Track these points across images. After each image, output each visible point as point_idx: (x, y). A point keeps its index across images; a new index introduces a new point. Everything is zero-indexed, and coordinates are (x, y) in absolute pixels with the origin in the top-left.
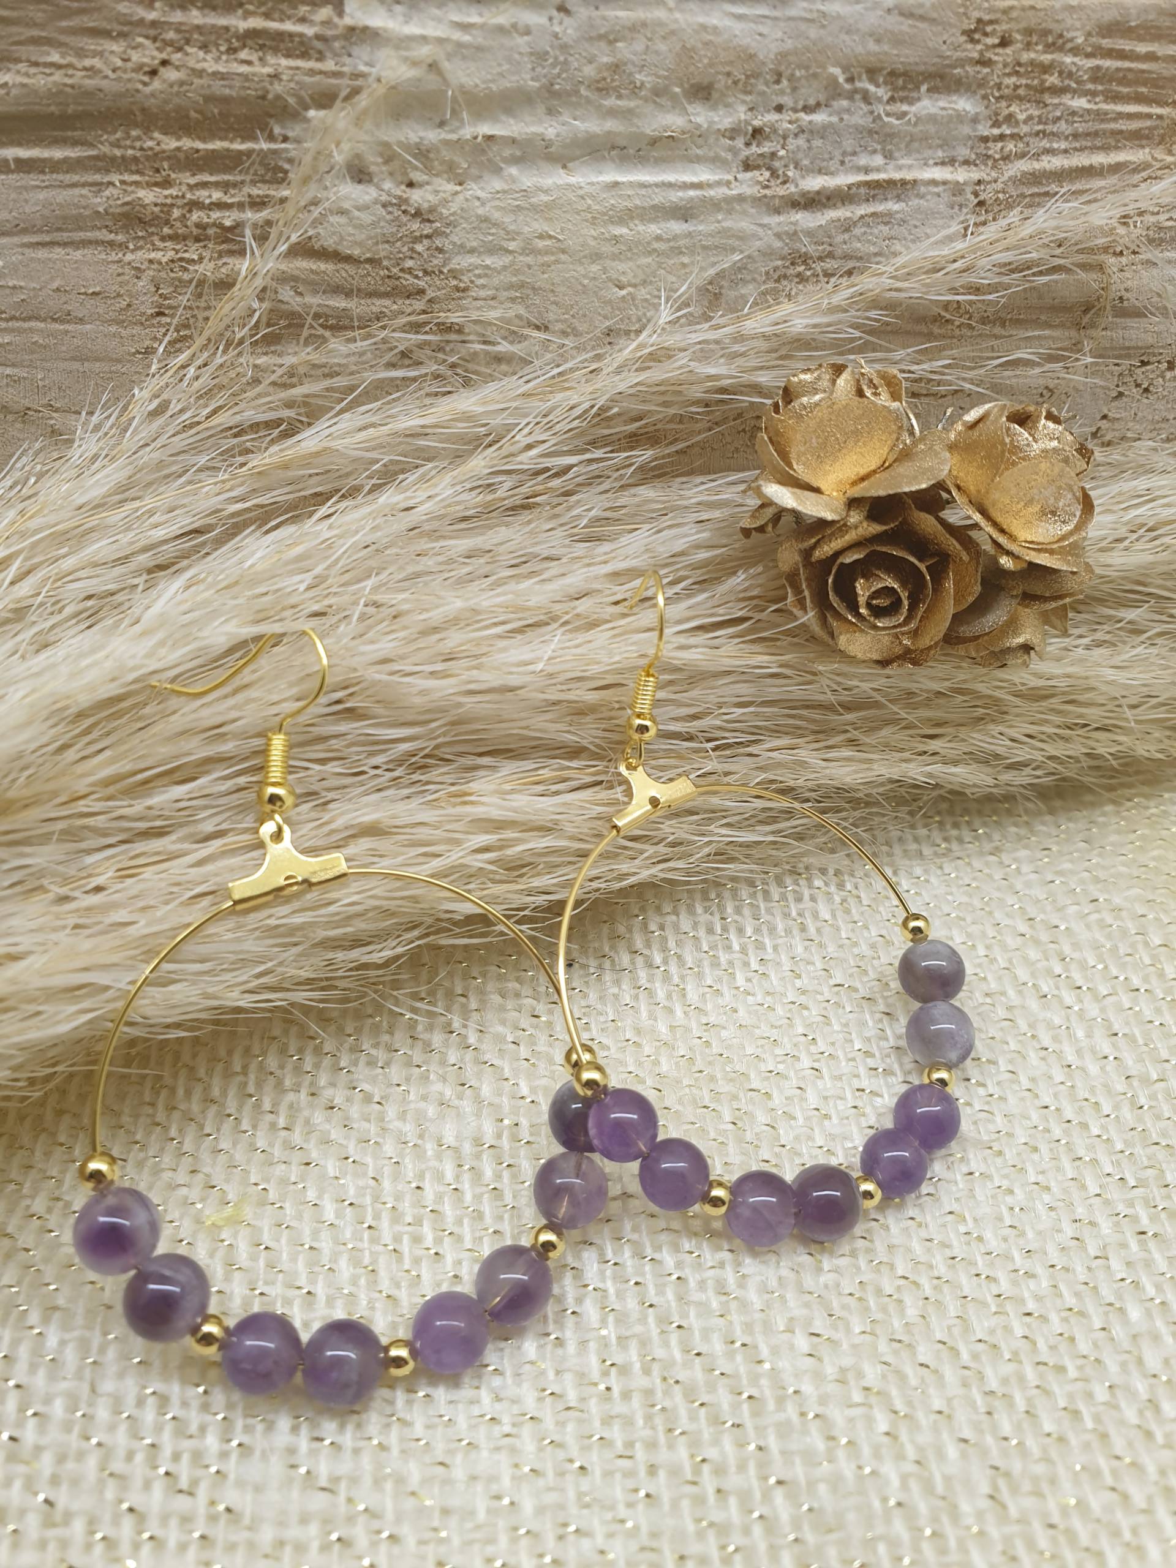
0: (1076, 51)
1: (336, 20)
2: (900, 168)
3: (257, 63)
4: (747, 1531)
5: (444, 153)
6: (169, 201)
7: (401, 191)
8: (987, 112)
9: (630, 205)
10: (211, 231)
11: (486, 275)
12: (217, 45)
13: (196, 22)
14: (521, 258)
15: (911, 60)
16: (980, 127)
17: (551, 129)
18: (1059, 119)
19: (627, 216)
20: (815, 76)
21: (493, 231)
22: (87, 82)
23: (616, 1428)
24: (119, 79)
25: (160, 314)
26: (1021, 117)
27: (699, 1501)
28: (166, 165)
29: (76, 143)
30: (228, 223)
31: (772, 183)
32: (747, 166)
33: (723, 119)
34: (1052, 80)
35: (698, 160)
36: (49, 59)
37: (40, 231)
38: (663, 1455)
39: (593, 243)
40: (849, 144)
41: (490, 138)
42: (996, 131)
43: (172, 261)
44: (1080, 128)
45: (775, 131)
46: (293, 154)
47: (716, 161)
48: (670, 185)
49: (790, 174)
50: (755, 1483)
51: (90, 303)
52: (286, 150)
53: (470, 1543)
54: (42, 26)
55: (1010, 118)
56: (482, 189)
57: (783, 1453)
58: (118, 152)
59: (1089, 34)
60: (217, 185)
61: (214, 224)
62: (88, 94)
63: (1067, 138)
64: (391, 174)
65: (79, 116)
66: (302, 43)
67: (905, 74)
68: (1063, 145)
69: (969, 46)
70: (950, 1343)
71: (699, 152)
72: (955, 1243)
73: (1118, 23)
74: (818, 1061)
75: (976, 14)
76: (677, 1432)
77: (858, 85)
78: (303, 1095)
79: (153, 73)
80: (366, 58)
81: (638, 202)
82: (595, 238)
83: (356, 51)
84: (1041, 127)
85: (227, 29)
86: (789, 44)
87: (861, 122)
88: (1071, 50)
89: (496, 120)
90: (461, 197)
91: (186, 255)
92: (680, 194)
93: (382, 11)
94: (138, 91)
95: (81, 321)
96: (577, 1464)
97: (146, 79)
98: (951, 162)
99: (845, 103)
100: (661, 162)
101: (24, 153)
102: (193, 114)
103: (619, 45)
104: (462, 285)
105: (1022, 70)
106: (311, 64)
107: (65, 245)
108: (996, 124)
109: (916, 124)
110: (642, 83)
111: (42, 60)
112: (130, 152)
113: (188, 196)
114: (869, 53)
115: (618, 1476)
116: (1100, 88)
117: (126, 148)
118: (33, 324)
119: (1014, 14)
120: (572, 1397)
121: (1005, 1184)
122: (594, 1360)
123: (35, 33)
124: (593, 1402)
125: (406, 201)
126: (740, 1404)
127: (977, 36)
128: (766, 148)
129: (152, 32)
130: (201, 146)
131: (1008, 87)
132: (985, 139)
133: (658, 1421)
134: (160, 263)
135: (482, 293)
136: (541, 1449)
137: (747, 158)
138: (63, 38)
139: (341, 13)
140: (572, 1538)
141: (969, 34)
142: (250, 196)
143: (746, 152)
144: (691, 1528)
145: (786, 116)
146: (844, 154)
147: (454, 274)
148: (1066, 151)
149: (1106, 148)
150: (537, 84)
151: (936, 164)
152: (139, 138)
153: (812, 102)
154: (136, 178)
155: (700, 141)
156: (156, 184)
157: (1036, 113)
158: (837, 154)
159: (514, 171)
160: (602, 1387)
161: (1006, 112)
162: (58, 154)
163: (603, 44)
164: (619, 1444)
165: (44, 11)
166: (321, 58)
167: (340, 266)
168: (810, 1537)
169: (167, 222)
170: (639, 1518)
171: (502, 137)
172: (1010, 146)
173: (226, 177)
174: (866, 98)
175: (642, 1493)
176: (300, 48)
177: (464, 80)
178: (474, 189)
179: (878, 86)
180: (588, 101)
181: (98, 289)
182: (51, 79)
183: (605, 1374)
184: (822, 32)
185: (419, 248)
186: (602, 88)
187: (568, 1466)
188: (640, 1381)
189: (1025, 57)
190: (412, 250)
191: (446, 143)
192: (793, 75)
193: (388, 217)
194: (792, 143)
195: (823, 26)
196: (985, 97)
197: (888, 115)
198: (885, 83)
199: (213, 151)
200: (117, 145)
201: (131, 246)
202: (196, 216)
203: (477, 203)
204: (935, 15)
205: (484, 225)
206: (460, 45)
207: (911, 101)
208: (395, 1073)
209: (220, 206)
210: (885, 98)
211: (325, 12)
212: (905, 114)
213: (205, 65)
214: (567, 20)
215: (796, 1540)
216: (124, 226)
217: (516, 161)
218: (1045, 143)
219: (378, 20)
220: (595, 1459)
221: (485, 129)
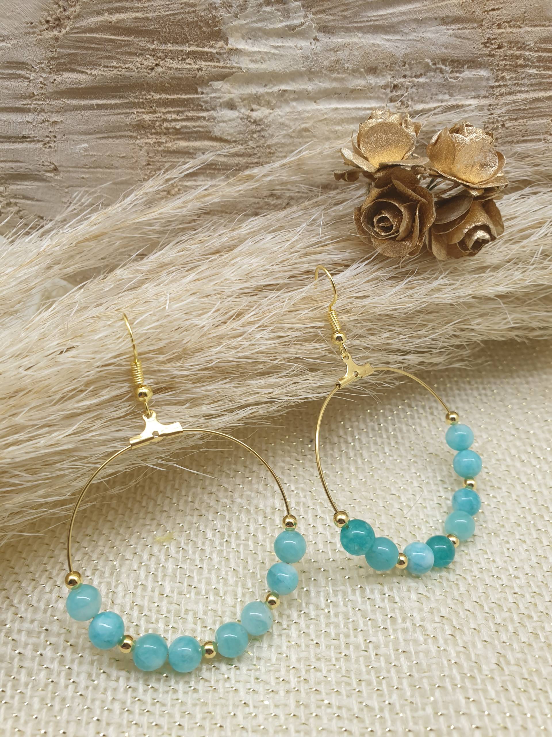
0: (530, 50)
1: (225, 46)
2: (456, 100)
3: (193, 64)
4: (388, 672)
5: (266, 97)
6: (155, 119)
7: (248, 112)
8: (493, 76)
9: (342, 117)
10: (171, 131)
11: (282, 147)
12: (178, 58)
13: (170, 49)
14: (297, 140)
15: (461, 55)
16: (490, 82)
17: (310, 87)
18: (524, 78)
19: (341, 122)
20: (420, 63)
21: (286, 128)
22: (126, 73)
23: (332, 628)
24: (139, 72)
25: (149, 164)
26: (508, 77)
27: (367, 659)
28: (155, 105)
29: (120, 97)
30: (178, 127)
31: (402, 107)
32: (391, 100)
33: (381, 81)
34: (521, 62)
35: (371, 98)
36: (112, 65)
37: (104, 132)
38: (352, 639)
39: (327, 133)
40: (434, 90)
41: (285, 91)
42: (497, 84)
43: (155, 143)
44: (534, 81)
45: (403, 86)
46: (205, 99)
47: (378, 98)
48: (359, 109)
49: (409, 103)
50: (392, 651)
51: (121, 160)
52: (203, 98)
53: (269, 671)
54: (110, 51)
55: (503, 78)
56: (281, 111)
57: (405, 640)
58: (136, 101)
59: (536, 42)
60: (174, 112)
61: (173, 128)
62: (127, 78)
63: (528, 86)
64: (244, 106)
65: (122, 87)
66: (211, 56)
67: (458, 61)
68: (526, 89)
69: (485, 49)
70: (480, 603)
71: (371, 95)
72: (483, 563)
73: (548, 38)
74: (421, 484)
75: (487, 36)
76: (359, 630)
77: (438, 66)
78: (199, 489)
79: (152, 69)
80: (236, 61)
81: (346, 116)
82: (328, 131)
83: (232, 58)
84: (516, 82)
85: (182, 51)
86: (409, 50)
87: (439, 81)
88: (528, 49)
89: (288, 83)
90: (273, 115)
91: (160, 140)
92: (363, 112)
93: (243, 42)
94: (146, 76)
95: (117, 168)
96: (315, 642)
97: (149, 71)
98: (478, 97)
99: (432, 74)
100: (355, 99)
101: (100, 102)
102: (167, 85)
103: (338, 52)
104: (272, 151)
105: (508, 58)
106: (214, 64)
107: (113, 137)
108: (497, 81)
109: (462, 82)
110: (348, 68)
111: (109, 65)
112: (141, 100)
113: (163, 117)
114: (442, 53)
115: (332, 647)
116: (541, 65)
117: (139, 99)
118: (98, 170)
119: (504, 35)
120: (313, 615)
121: (505, 539)
122: (323, 600)
123: (107, 54)
124: (322, 617)
125: (250, 117)
126: (386, 620)
127: (488, 45)
128: (399, 93)
129: (153, 53)
130: (168, 97)
131: (501, 65)
132: (492, 87)
133: (350, 626)
134: (150, 144)
135: (280, 155)
136: (299, 636)
137: (392, 97)
138: (118, 56)
139: (227, 44)
140: (312, 670)
141: (485, 44)
142: (187, 116)
143: (391, 95)
144: (364, 669)
145: (407, 80)
146: (432, 94)
147: (269, 147)
148: (527, 91)
149: (545, 90)
150: (305, 69)
151: (471, 98)
152: (145, 95)
153: (418, 73)
154: (143, 110)
155: (372, 90)
156: (150, 113)
157: (514, 76)
158: (430, 96)
159: (294, 104)
160: (326, 611)
161: (501, 76)
162: (113, 102)
163: (332, 52)
164: (333, 634)
165: (111, 45)
166: (218, 61)
167: (222, 144)
168: (416, 675)
169: (154, 127)
170: (342, 664)
171: (290, 91)
172: (503, 90)
173: (178, 109)
174: (441, 71)
175: (343, 654)
176: (210, 57)
177: (275, 68)
178: (278, 112)
179: (446, 66)
180: (325, 75)
181: (124, 155)
182: (112, 72)
183: (328, 606)
184: (422, 45)
185: (255, 136)
186: (331, 70)
187: (311, 642)
188: (342, 608)
189: (509, 53)
190: (252, 137)
191: (268, 93)
192: (410, 63)
193: (243, 124)
194: (410, 91)
195: (423, 43)
196: (492, 70)
197: (451, 78)
198: (449, 65)
199: (174, 99)
200: (136, 98)
201: (139, 137)
202: (165, 125)
203: (279, 117)
204: (470, 37)
205: (282, 126)
206: (274, 54)
207: (461, 73)
208: (238, 481)
209: (175, 120)
210: (449, 71)
211: (221, 43)
212: (458, 77)
213: (173, 65)
214: (317, 43)
215: (410, 675)
216: (137, 130)
217: (295, 100)
218: (518, 88)
219: (242, 45)
220: (323, 641)
221: (283, 87)
